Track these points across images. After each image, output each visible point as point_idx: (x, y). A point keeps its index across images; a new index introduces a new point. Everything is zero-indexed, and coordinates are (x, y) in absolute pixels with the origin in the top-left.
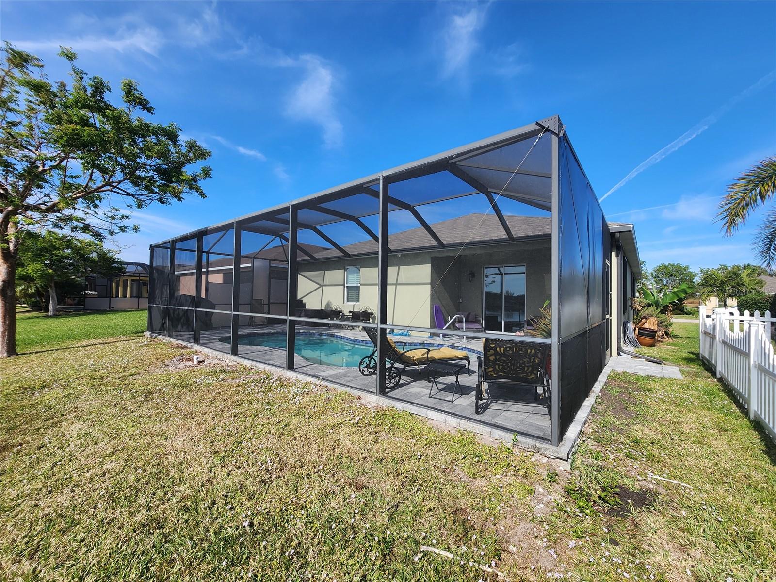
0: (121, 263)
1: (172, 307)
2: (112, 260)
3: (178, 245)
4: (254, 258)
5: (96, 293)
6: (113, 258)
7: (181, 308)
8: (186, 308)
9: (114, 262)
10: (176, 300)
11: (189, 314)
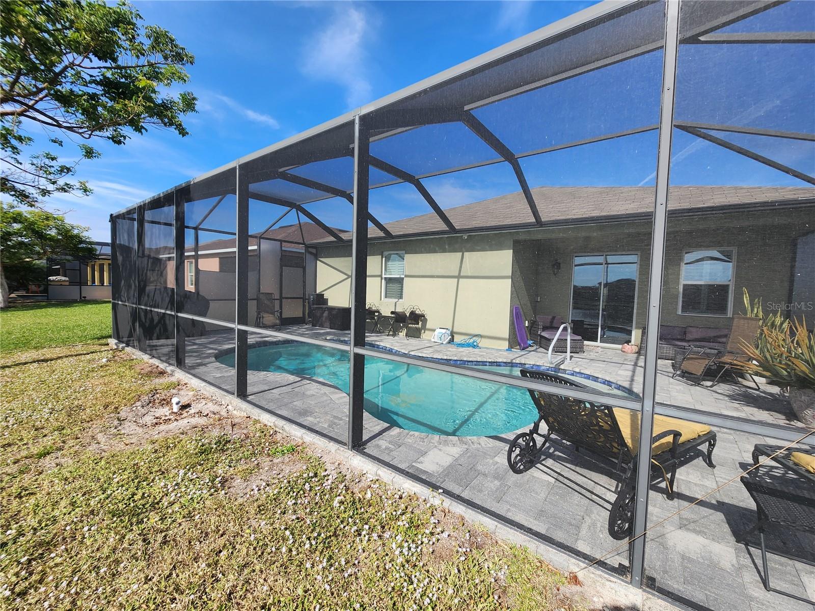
0: (91, 243)
1: (143, 307)
2: (79, 240)
3: (148, 215)
4: (261, 238)
5: (67, 279)
6: (79, 237)
7: (156, 310)
8: (163, 311)
9: (81, 242)
10: (148, 296)
11: (167, 322)
